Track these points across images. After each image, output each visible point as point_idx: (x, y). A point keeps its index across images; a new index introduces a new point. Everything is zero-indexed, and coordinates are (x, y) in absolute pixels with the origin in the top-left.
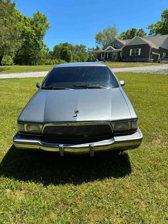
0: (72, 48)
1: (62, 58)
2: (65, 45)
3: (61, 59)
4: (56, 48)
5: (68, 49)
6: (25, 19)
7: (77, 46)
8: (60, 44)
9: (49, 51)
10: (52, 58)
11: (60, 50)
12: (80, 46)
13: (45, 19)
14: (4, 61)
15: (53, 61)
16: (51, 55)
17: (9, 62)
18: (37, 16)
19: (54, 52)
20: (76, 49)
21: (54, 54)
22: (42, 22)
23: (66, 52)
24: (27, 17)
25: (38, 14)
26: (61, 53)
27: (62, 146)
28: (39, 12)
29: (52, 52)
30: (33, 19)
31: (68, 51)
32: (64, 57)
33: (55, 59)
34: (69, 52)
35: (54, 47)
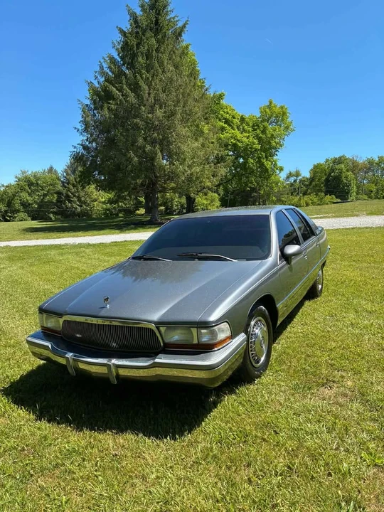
0: (354, 167)
1: (329, 192)
2: (339, 161)
3: (326, 195)
4: (316, 170)
5: (344, 170)
6: (242, 119)
7: (371, 162)
8: (327, 161)
9: (300, 177)
10: (305, 194)
11: (326, 174)
12: (377, 159)
13: (284, 114)
14: (204, 204)
15: (306, 198)
16: (305, 185)
17: (213, 205)
18: (267, 110)
19: (312, 180)
20: (365, 168)
21: (311, 183)
22: (277, 122)
23: (338, 178)
24: (247, 116)
25: (269, 107)
26: (327, 180)
27: (70, 355)
28: (271, 103)
29: (307, 179)
30: (260, 118)
31: (344, 175)
32: (334, 188)
33: (310, 194)
34: (346, 177)
35: (312, 167)
